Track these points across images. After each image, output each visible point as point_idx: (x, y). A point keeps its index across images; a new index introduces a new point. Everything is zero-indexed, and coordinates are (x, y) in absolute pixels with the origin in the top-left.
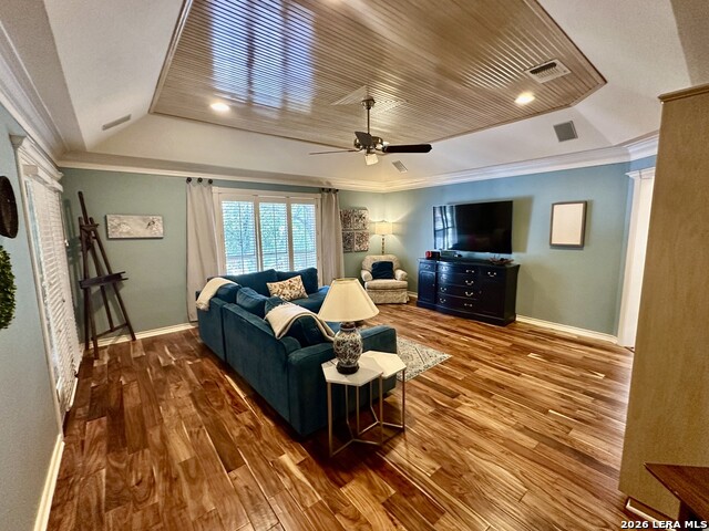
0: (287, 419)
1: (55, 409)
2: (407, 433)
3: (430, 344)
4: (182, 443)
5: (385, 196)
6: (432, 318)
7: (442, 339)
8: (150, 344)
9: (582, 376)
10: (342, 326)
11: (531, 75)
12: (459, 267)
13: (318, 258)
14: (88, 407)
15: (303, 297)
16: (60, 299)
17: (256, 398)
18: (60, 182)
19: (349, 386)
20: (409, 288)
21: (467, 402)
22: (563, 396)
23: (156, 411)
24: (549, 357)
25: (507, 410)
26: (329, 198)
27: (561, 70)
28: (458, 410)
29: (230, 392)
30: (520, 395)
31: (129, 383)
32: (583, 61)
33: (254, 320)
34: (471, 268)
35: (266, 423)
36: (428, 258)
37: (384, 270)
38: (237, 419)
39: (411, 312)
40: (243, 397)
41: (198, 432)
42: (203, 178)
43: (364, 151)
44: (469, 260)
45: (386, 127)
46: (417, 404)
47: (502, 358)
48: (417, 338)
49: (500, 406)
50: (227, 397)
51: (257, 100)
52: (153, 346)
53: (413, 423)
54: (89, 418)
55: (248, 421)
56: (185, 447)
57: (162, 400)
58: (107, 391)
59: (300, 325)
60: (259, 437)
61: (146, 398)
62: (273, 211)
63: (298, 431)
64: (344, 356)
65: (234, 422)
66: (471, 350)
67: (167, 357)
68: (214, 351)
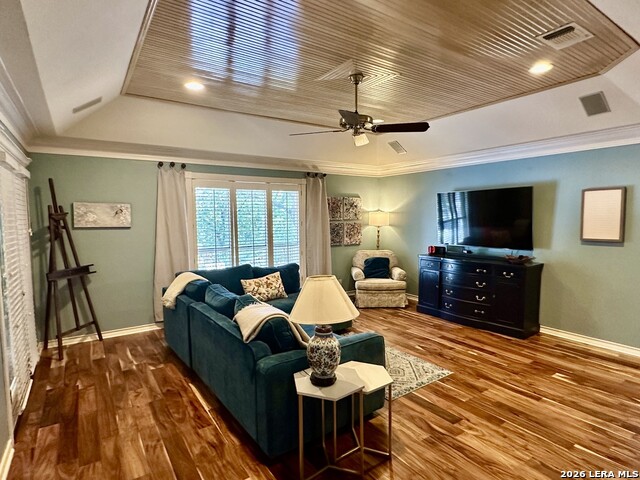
0: (254, 437)
1: (6, 411)
2: (394, 462)
3: (430, 357)
4: (137, 458)
5: (381, 182)
6: (435, 326)
7: (445, 351)
8: (112, 346)
9: (622, 404)
10: (318, 330)
11: (544, 41)
12: (468, 264)
13: (301, 253)
14: (41, 412)
15: (281, 297)
16: (19, 292)
17: (222, 411)
18: (28, 168)
19: (325, 401)
20: (408, 290)
21: (470, 429)
22: (594, 429)
23: (111, 420)
24: (581, 379)
25: (521, 442)
26: (316, 184)
27: (581, 35)
28: (458, 438)
29: (194, 403)
30: (538, 424)
31: (85, 388)
32: (607, 24)
33: (222, 321)
34: (482, 266)
35: (231, 441)
36: (431, 254)
37: (378, 267)
38: (198, 434)
39: (409, 318)
40: (207, 409)
41: (155, 447)
42: (176, 163)
43: (351, 131)
44: (481, 257)
45: (379, 103)
46: (408, 428)
47: (518, 378)
48: (413, 349)
49: (512, 436)
50: (190, 408)
51: (237, 78)
52: (114, 347)
53: (401, 451)
54: (42, 424)
55: (212, 438)
56: (139, 463)
57: (120, 408)
58: (62, 395)
59: (270, 327)
60: (221, 456)
61: (102, 406)
62: (252, 198)
63: (266, 451)
64: (318, 364)
65: (195, 437)
66: (481, 367)
67: (129, 360)
68: (180, 356)
